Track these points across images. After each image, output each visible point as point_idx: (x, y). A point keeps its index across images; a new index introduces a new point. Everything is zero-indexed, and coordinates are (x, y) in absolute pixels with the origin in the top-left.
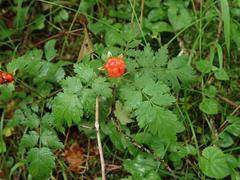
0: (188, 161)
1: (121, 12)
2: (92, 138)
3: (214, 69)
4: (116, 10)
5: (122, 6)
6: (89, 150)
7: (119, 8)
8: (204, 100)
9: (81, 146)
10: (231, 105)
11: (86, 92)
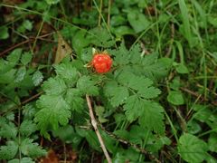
0: (162, 152)
1: (85, 19)
2: (68, 142)
3: (175, 64)
4: (79, 17)
5: (84, 13)
6: (66, 156)
7: (81, 16)
8: (170, 92)
9: (57, 152)
10: (192, 95)
11: (71, 92)
